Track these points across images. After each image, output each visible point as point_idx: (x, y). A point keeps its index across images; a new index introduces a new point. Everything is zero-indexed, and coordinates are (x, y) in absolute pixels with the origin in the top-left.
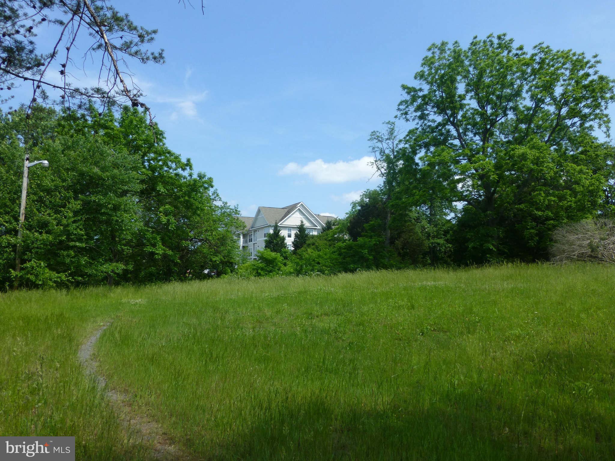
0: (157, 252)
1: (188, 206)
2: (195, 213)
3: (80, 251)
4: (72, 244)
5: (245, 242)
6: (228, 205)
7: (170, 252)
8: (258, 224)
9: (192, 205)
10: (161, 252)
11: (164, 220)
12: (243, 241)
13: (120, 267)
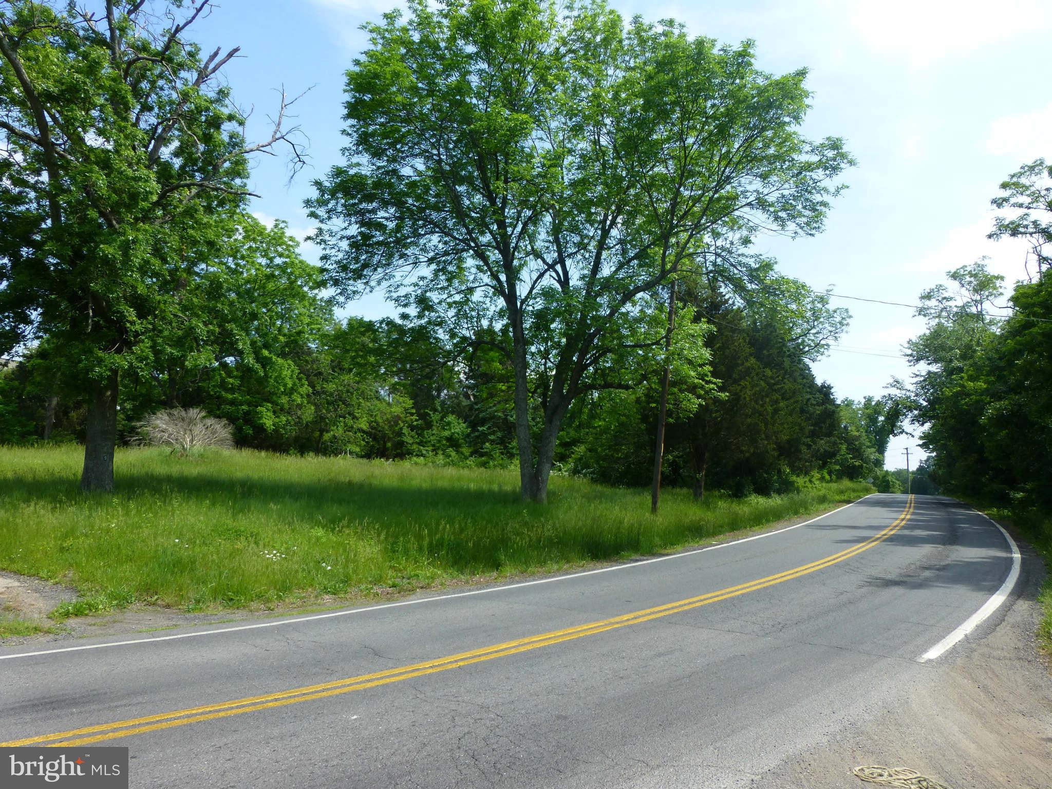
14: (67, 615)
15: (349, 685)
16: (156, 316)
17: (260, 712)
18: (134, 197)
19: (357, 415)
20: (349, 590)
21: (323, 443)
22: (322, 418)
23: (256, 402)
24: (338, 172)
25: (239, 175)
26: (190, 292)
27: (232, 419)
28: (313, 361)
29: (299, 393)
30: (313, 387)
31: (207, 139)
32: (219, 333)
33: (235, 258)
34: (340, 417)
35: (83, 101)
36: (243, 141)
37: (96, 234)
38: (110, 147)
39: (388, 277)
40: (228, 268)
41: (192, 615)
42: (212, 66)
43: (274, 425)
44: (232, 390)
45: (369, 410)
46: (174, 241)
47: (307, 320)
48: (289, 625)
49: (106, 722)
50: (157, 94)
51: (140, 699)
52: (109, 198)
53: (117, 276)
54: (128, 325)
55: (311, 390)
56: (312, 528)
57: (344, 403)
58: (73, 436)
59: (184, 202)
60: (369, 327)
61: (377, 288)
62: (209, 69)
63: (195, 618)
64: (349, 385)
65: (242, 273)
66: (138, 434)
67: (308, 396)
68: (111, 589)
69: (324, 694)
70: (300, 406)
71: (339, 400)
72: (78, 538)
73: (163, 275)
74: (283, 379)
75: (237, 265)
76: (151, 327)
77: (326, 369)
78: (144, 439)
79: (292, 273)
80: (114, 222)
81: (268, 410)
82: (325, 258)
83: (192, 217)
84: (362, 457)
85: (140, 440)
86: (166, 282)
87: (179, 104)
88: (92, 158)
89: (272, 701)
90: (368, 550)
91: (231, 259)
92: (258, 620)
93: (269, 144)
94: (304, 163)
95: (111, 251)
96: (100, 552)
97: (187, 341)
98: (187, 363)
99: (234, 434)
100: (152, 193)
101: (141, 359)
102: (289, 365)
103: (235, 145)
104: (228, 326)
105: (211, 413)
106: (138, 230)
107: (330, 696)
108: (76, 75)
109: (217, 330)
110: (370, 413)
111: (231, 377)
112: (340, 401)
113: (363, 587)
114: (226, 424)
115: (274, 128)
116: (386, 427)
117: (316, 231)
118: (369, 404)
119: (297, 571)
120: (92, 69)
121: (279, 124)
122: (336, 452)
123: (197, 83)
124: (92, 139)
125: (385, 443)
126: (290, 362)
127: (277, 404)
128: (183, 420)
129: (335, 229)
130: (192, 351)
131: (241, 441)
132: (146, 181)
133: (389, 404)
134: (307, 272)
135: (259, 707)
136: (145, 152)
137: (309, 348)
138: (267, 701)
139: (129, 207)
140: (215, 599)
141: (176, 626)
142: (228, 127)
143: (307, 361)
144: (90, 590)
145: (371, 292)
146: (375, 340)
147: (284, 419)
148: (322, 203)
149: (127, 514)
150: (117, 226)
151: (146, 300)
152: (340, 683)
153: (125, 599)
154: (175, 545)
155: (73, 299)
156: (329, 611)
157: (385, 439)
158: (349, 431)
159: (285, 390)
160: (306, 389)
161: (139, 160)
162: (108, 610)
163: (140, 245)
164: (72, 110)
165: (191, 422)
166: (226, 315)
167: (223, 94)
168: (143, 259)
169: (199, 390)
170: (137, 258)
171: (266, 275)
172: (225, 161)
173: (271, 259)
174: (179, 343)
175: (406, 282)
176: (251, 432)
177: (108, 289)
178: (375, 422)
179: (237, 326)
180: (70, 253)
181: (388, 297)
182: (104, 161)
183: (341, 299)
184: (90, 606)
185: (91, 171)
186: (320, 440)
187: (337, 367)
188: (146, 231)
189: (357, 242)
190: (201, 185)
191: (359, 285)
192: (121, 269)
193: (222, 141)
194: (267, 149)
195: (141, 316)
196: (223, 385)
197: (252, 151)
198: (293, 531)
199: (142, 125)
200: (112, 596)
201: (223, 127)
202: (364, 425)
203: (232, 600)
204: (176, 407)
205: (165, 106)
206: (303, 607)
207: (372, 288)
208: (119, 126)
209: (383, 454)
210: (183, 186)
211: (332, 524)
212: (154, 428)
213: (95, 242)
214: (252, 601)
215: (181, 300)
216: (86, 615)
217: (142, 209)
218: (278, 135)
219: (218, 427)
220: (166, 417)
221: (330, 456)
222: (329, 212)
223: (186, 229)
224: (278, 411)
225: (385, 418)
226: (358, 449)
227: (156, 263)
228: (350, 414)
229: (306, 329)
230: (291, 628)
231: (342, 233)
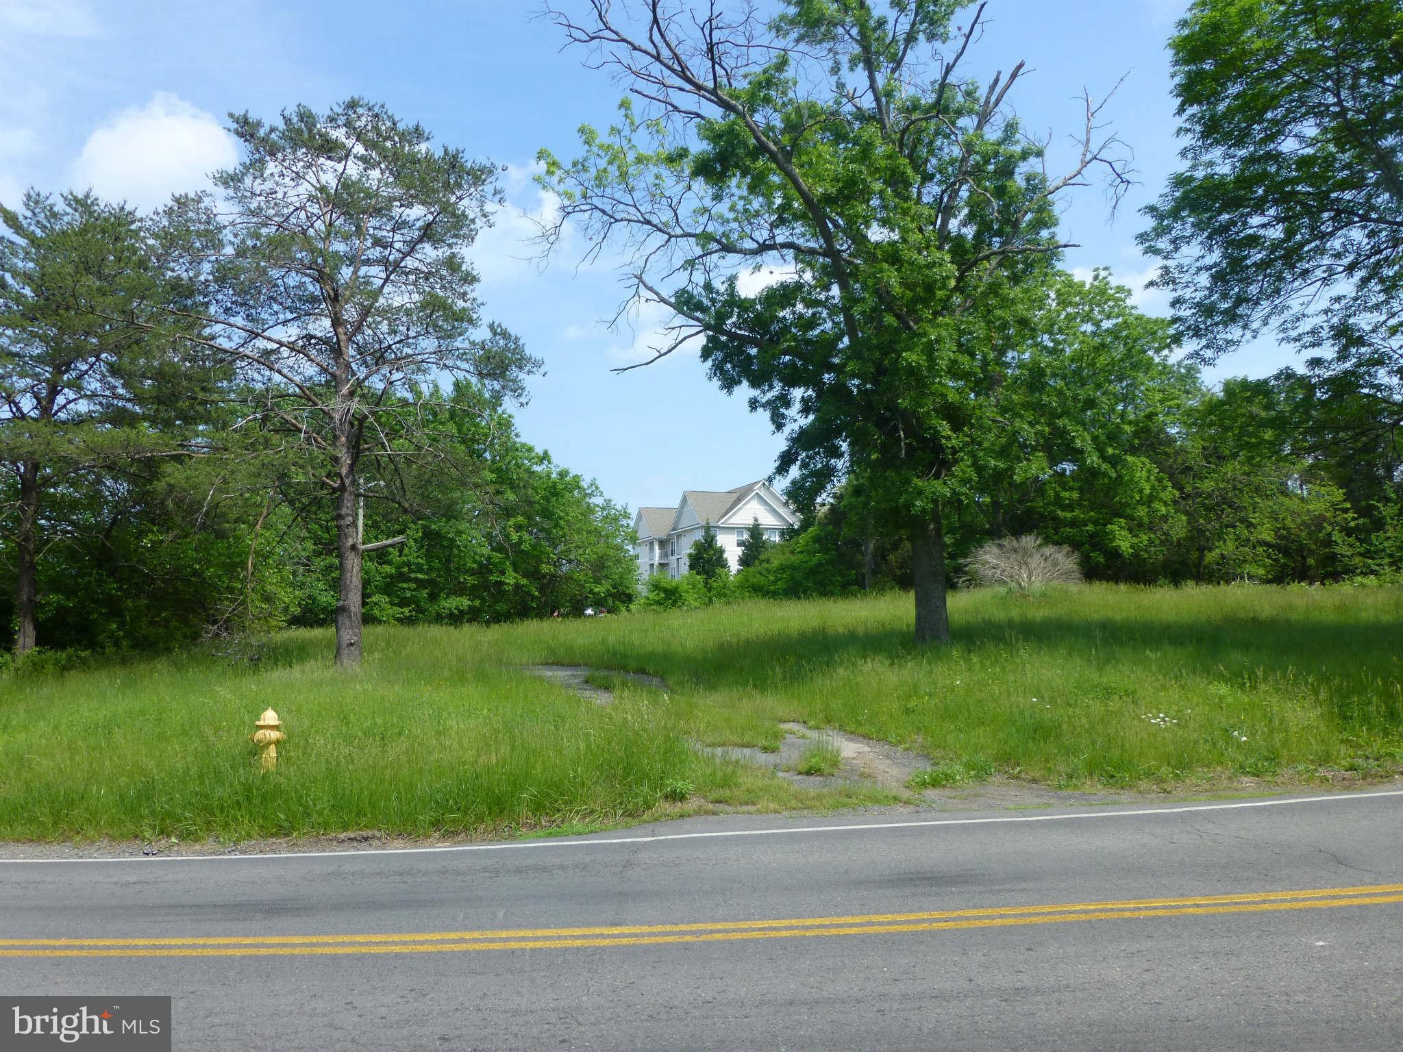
0: (507, 581)
1: (547, 514)
2: (557, 525)
3: (421, 584)
4: (413, 575)
5: (664, 555)
6: (613, 503)
7: (524, 582)
8: (685, 523)
9: (553, 514)
10: (512, 581)
11: (514, 537)
12: (661, 553)
13: (465, 602)
14: (924, 784)
15: (1303, 900)
16: (972, 426)
17: (1177, 918)
18: (930, 288)
19: (1254, 521)
20: (1279, 771)
21: (1205, 567)
22: (1201, 532)
23: (1103, 519)
24: (1180, 181)
25: (1046, 225)
26: (1007, 388)
27: (1076, 545)
28: (1177, 453)
29: (1161, 500)
30: (1181, 489)
31: (1000, 192)
32: (1050, 434)
33: (1051, 333)
34: (1227, 526)
35: (862, 192)
36: (1043, 180)
37: (895, 342)
38: (895, 236)
39: (1277, 310)
40: (1045, 347)
41: (1064, 793)
42: (993, 99)
43: (1132, 547)
44: (1070, 507)
45: (1273, 512)
46: (980, 330)
47: (1159, 396)
48: (1197, 813)
49: (991, 907)
50: (936, 156)
51: (1024, 885)
52: (903, 297)
53: (925, 385)
54: (944, 441)
55: (1177, 493)
56: (1210, 683)
57: (1230, 507)
58: (894, 583)
59: (984, 280)
60: (1260, 388)
61: (1265, 330)
62: (991, 104)
63: (1070, 797)
64: (1234, 480)
65: (1063, 350)
66: (966, 573)
67: (1175, 502)
68: (965, 758)
69: (1266, 906)
70: (1165, 518)
71: (1220, 504)
72: (922, 698)
73: (975, 374)
74: (1137, 483)
75: (1056, 342)
76: (968, 439)
77: (1198, 462)
78: (973, 579)
79: (1127, 337)
80: (912, 323)
81: (1121, 527)
82: (1176, 303)
83: (996, 294)
84: (1269, 582)
85: (969, 580)
86: (978, 382)
87: (962, 161)
88: (879, 253)
89: (1191, 906)
90: (1300, 713)
91: (1046, 337)
92: (1151, 804)
93: (1079, 173)
94: (1128, 182)
95: (915, 357)
96: (948, 714)
97: (1012, 449)
98: (1015, 477)
99: (1081, 564)
100: (948, 278)
101: (965, 481)
102: (1144, 464)
103: (1034, 189)
104: (1060, 423)
105: (1047, 541)
106: (939, 326)
107: (1276, 911)
108: (851, 166)
109: (1047, 429)
110: (1274, 516)
111: (1065, 490)
112: (1224, 503)
113: (1301, 767)
114: (1069, 552)
115: (1081, 149)
116: (1303, 534)
117: (1159, 272)
118: (1271, 503)
119: (1196, 742)
120: (866, 152)
121: (1088, 141)
122: (1228, 578)
123: (980, 126)
124: (876, 234)
125: (1304, 558)
126: (1143, 459)
127: (1133, 519)
128: (1015, 551)
129: (1186, 262)
130: (1020, 461)
131: (1091, 573)
132: (941, 265)
133: (1302, 499)
134: (1150, 329)
135: (1176, 912)
136: (934, 231)
137: (1168, 435)
138: (1185, 906)
139: (925, 302)
140: (1091, 774)
141: (1048, 804)
142: (1022, 169)
143: (1166, 454)
144: (943, 758)
145: (1254, 337)
146: (1267, 407)
147: (1145, 537)
148: (1160, 231)
149: (970, 669)
150: (915, 327)
151: (959, 408)
152: (1288, 895)
153: (983, 769)
154: (1033, 706)
155: (881, 423)
156: (1251, 799)
157: (1302, 551)
158: (1242, 546)
159: (1141, 498)
160: (1170, 493)
161: (928, 243)
162: (966, 781)
163: (945, 343)
164: (853, 207)
165: (1026, 553)
166: (1055, 409)
167: (1011, 129)
168: (950, 359)
169: (1029, 511)
170: (943, 359)
171: (1095, 348)
172: (1026, 213)
173: (1097, 324)
174: (1003, 453)
175: (1310, 311)
176: (1102, 560)
177: (917, 403)
178: (1284, 529)
179: (1070, 421)
180: (872, 370)
181: (1283, 339)
182: (892, 255)
183: (1209, 354)
184: (947, 777)
185: (881, 271)
186: (1200, 563)
187: (1215, 456)
188: (947, 325)
189: (1222, 270)
190: (1003, 252)
191: (1235, 332)
192: (928, 377)
193: (1019, 188)
194: (1078, 179)
195: (956, 428)
196: (1058, 501)
197: (1057, 189)
198: (1183, 687)
199: (925, 199)
200: (969, 766)
201: (1017, 170)
202: (1268, 536)
203: (1113, 776)
204: (1005, 536)
205: (946, 169)
206: (1214, 793)
207: (1256, 331)
208: (902, 208)
209: (1303, 575)
210: (982, 259)
211: (1236, 678)
212: (983, 565)
213: (895, 351)
214: (1140, 779)
215: (998, 401)
216: (944, 786)
217: (940, 300)
218: (1089, 156)
219: (1060, 557)
220: (995, 550)
221: (1219, 584)
222: (1174, 241)
223: (992, 311)
224: (1136, 527)
225: (1299, 521)
226: (1261, 571)
227: (964, 359)
228: (1242, 520)
229: (1159, 408)
230: (1201, 818)
231: (1198, 264)
